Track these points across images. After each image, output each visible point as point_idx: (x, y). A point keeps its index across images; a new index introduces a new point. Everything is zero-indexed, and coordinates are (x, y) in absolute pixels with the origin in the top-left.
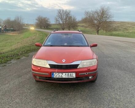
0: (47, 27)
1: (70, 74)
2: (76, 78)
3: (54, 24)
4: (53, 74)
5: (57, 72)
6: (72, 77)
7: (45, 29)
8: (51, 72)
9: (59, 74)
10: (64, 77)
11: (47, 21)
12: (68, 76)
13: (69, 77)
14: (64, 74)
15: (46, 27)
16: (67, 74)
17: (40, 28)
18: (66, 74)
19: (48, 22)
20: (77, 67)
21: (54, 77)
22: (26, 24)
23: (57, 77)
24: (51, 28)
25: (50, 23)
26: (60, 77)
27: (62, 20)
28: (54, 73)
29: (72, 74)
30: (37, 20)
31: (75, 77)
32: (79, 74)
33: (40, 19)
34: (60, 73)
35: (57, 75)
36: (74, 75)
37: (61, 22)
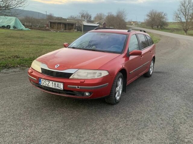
0: (161, 26)
1: (57, 83)
2: (64, 90)
3: (174, 23)
4: (40, 80)
5: (44, 79)
6: (59, 88)
7: (158, 29)
8: (39, 78)
9: (45, 82)
10: (50, 86)
11: (162, 18)
12: (55, 86)
13: (56, 88)
14: (51, 82)
15: (159, 27)
16: (54, 82)
17: (151, 27)
18: (52, 83)
19: (164, 20)
20: (70, 76)
21: (41, 84)
22: (133, 22)
23: (44, 85)
24: (167, 28)
25: (167, 21)
26: (47, 86)
27: (185, 17)
28: (42, 80)
29: (59, 84)
30: (148, 16)
31: (62, 89)
32: (68, 86)
33: (153, 14)
34: (47, 81)
35: (44, 82)
36: (61, 86)
37: (184, 20)
